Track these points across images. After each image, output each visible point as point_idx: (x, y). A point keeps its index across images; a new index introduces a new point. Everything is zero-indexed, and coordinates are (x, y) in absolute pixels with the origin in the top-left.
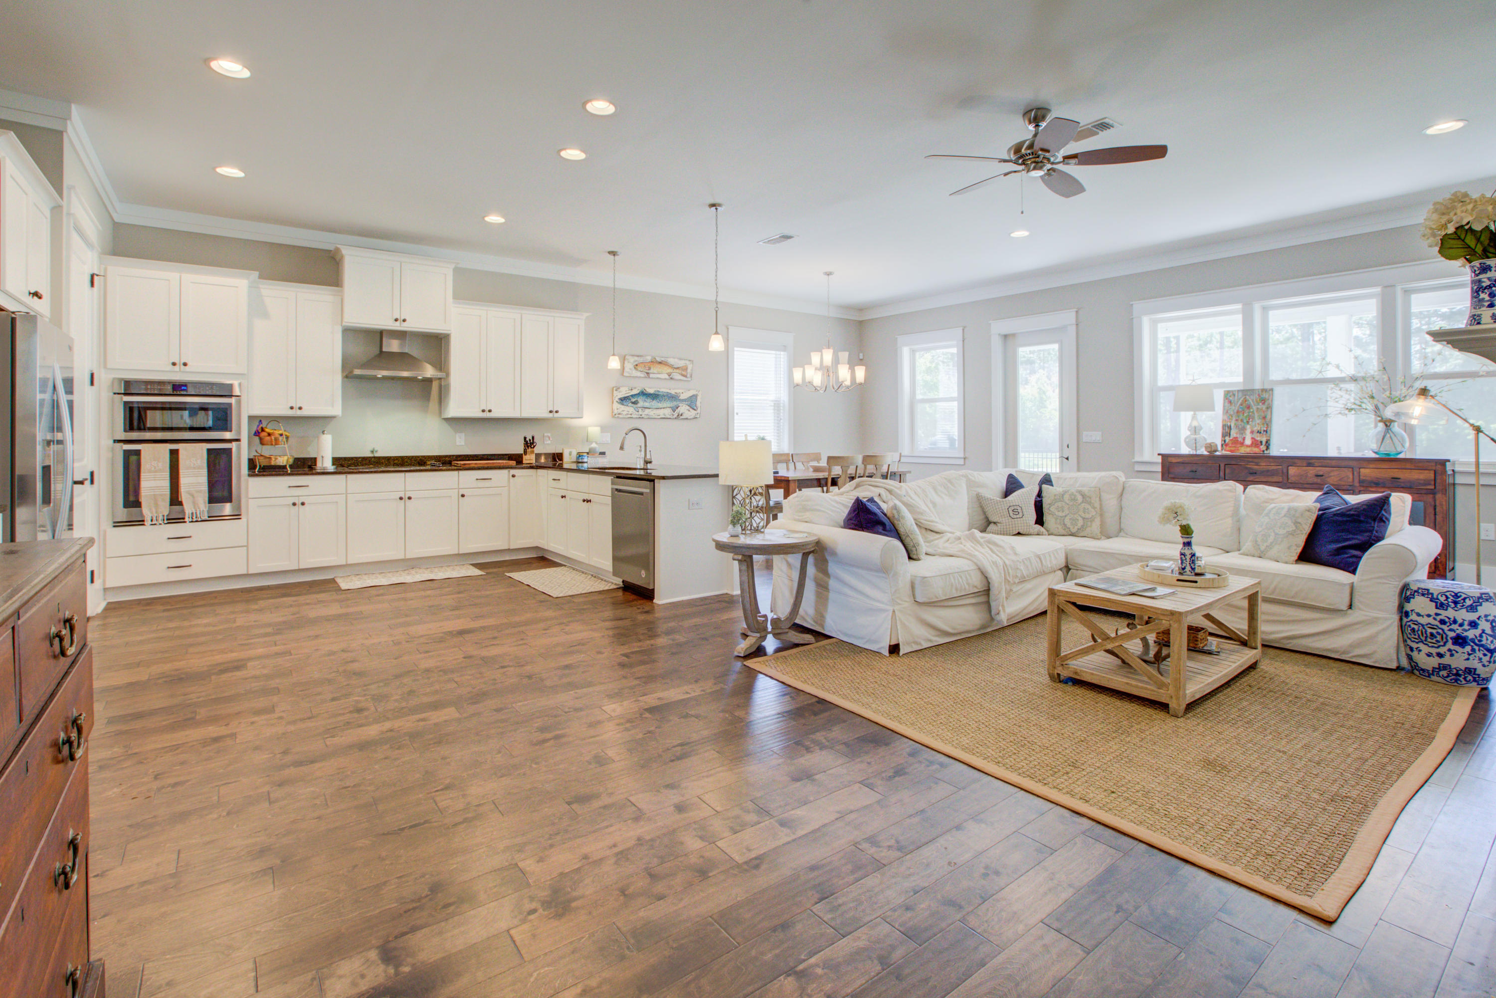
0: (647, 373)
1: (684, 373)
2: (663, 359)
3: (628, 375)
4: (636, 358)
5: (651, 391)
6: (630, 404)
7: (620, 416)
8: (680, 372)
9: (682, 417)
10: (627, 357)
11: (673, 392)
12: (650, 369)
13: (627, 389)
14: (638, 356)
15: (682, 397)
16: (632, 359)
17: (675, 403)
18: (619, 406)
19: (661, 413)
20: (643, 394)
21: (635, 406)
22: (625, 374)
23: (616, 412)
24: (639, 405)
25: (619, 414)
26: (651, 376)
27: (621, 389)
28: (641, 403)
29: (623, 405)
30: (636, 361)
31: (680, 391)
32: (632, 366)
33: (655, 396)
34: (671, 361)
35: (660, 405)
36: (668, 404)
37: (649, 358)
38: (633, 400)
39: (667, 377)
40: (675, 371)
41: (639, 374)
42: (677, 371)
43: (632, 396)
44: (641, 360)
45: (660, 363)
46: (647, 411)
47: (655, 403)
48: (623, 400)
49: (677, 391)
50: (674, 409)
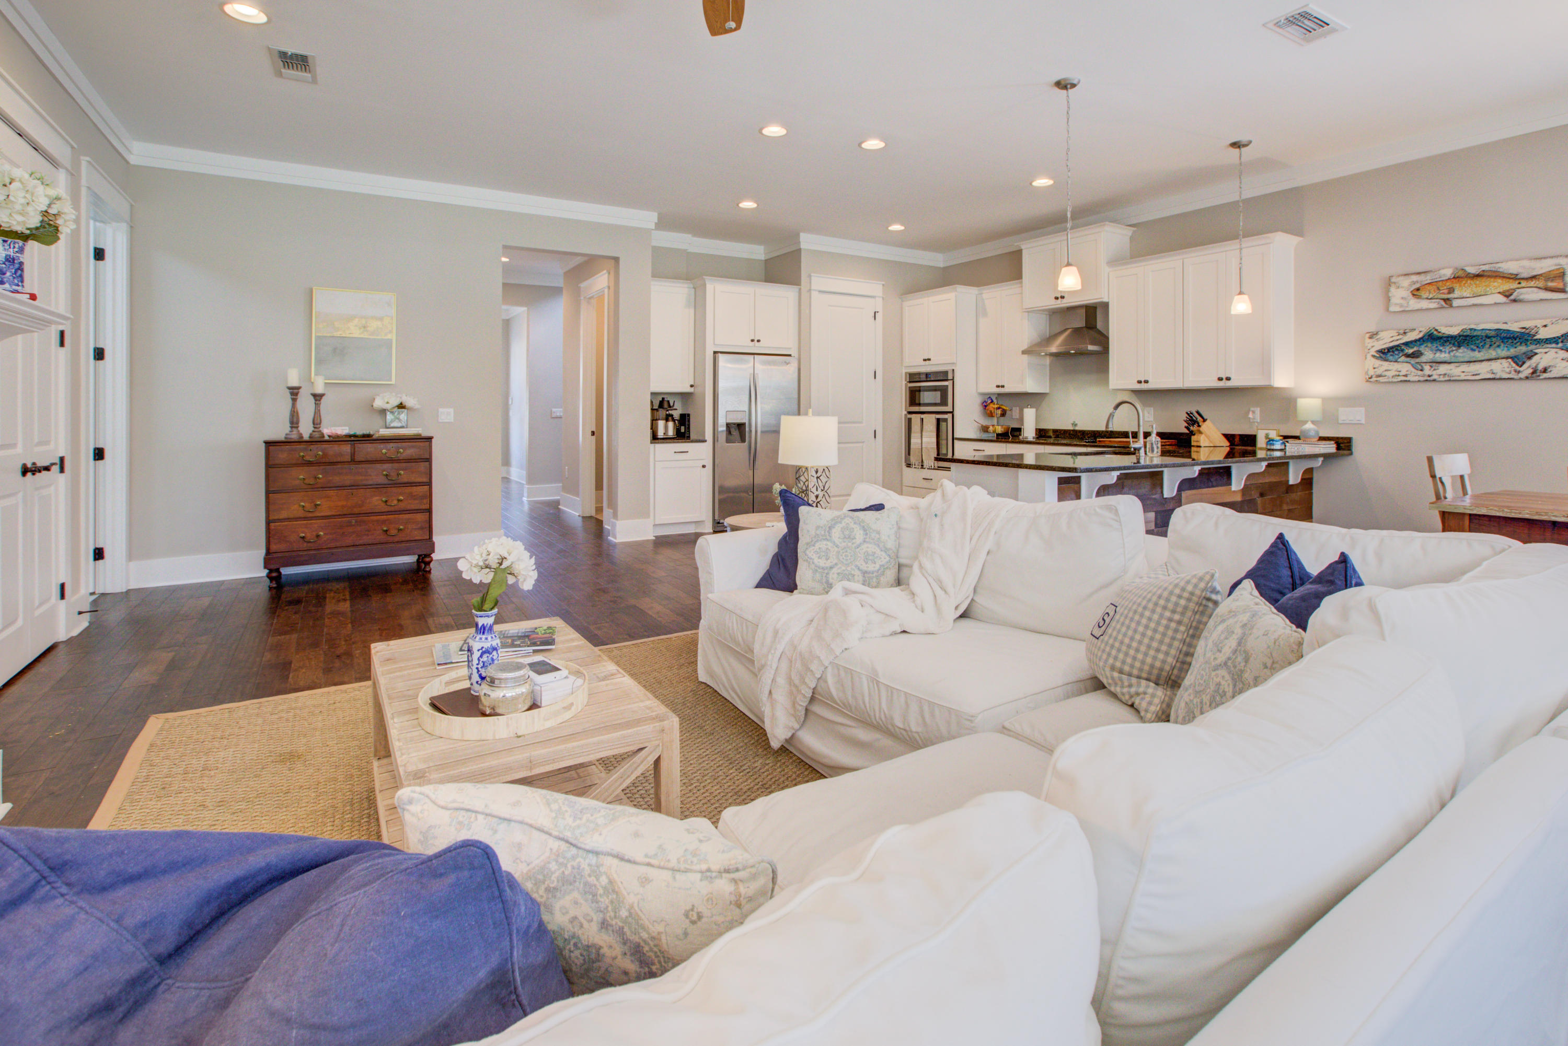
0: (1446, 300)
1: (1550, 284)
2: (1484, 268)
3: (1398, 309)
4: (1414, 278)
5: (1454, 331)
6: (1403, 358)
7: (1381, 379)
8: (1541, 283)
9: (1545, 375)
10: (1393, 280)
11: (1515, 327)
12: (1451, 290)
13: (1394, 333)
14: (1419, 273)
15: (1543, 334)
16: (1406, 282)
17: (1522, 349)
18: (1378, 362)
19: (1483, 369)
20: (1433, 338)
21: (1413, 361)
22: (1392, 309)
23: (1371, 372)
24: (1423, 359)
25: (1379, 376)
26: (1455, 303)
27: (1381, 335)
28: (1428, 354)
29: (1386, 360)
30: (1414, 283)
31: (1539, 323)
32: (1407, 294)
33: (1465, 340)
34: (1511, 267)
35: (1477, 355)
36: (1503, 352)
37: (1448, 273)
38: (1410, 351)
39: (1502, 299)
40: (1524, 284)
41: (1424, 304)
42: (1532, 283)
43: (1407, 344)
44: (1427, 279)
45: (1478, 276)
46: (1443, 369)
47: (1463, 353)
48: (1385, 353)
49: (1527, 324)
50: (1519, 361)
